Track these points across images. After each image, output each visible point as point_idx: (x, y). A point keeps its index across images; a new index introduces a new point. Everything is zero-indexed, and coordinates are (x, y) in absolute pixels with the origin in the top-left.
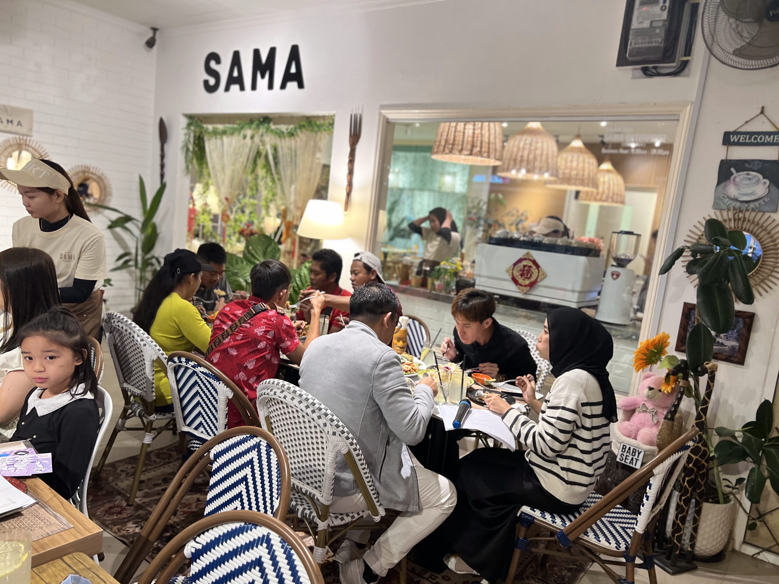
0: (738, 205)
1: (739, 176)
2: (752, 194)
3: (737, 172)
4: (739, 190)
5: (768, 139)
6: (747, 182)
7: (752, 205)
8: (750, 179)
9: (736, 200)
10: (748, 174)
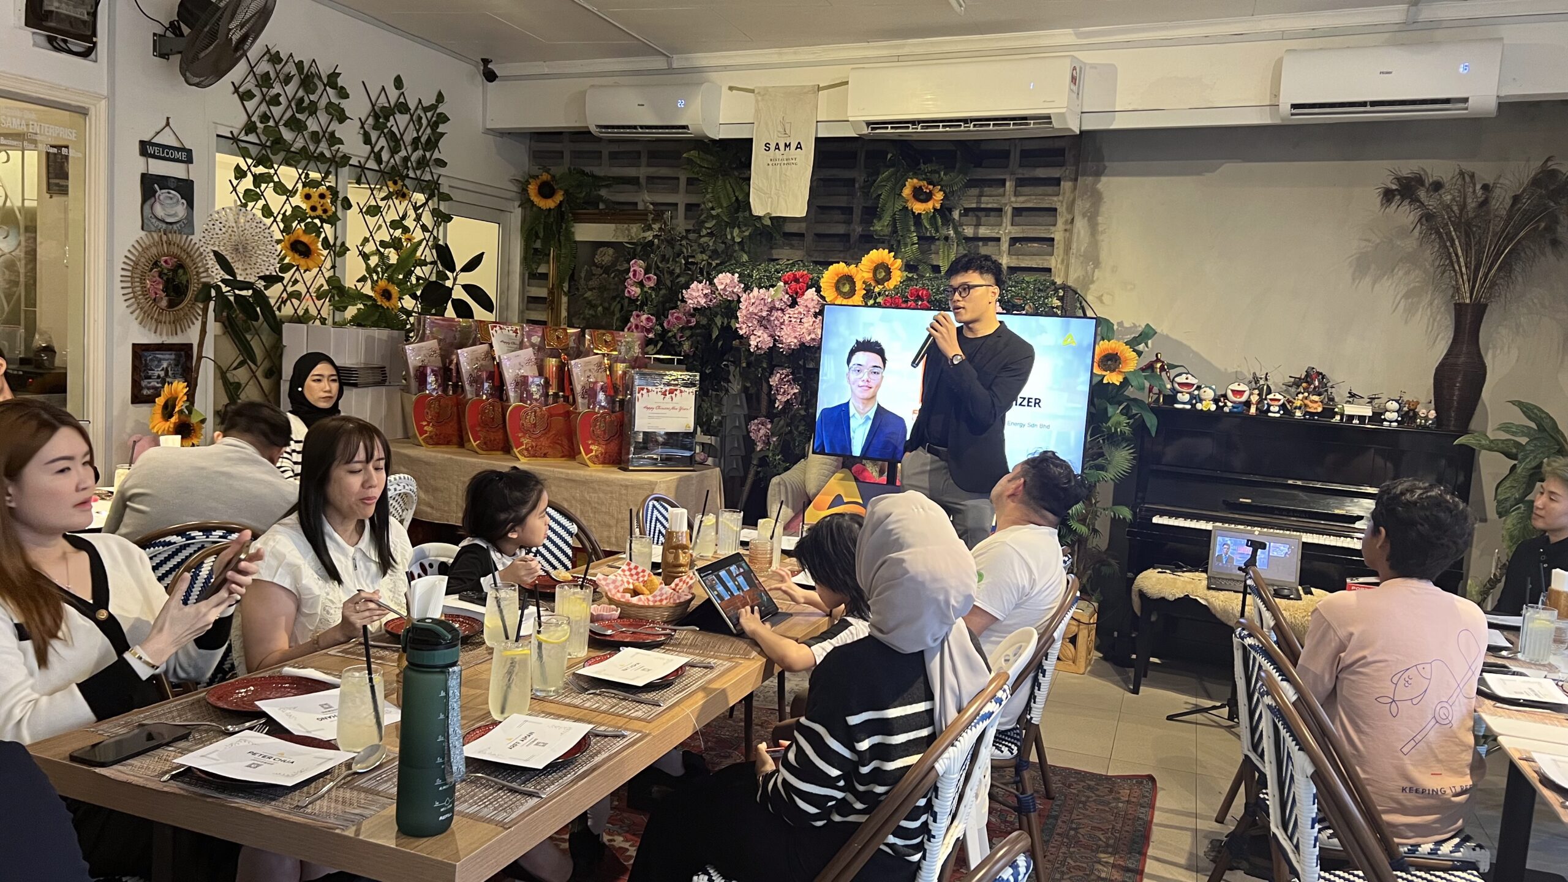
0: (164, 226)
1: (162, 194)
2: (175, 215)
3: (161, 189)
4: (164, 210)
5: (178, 155)
6: (169, 201)
7: (175, 227)
8: (171, 198)
9: (164, 221)
10: (169, 193)
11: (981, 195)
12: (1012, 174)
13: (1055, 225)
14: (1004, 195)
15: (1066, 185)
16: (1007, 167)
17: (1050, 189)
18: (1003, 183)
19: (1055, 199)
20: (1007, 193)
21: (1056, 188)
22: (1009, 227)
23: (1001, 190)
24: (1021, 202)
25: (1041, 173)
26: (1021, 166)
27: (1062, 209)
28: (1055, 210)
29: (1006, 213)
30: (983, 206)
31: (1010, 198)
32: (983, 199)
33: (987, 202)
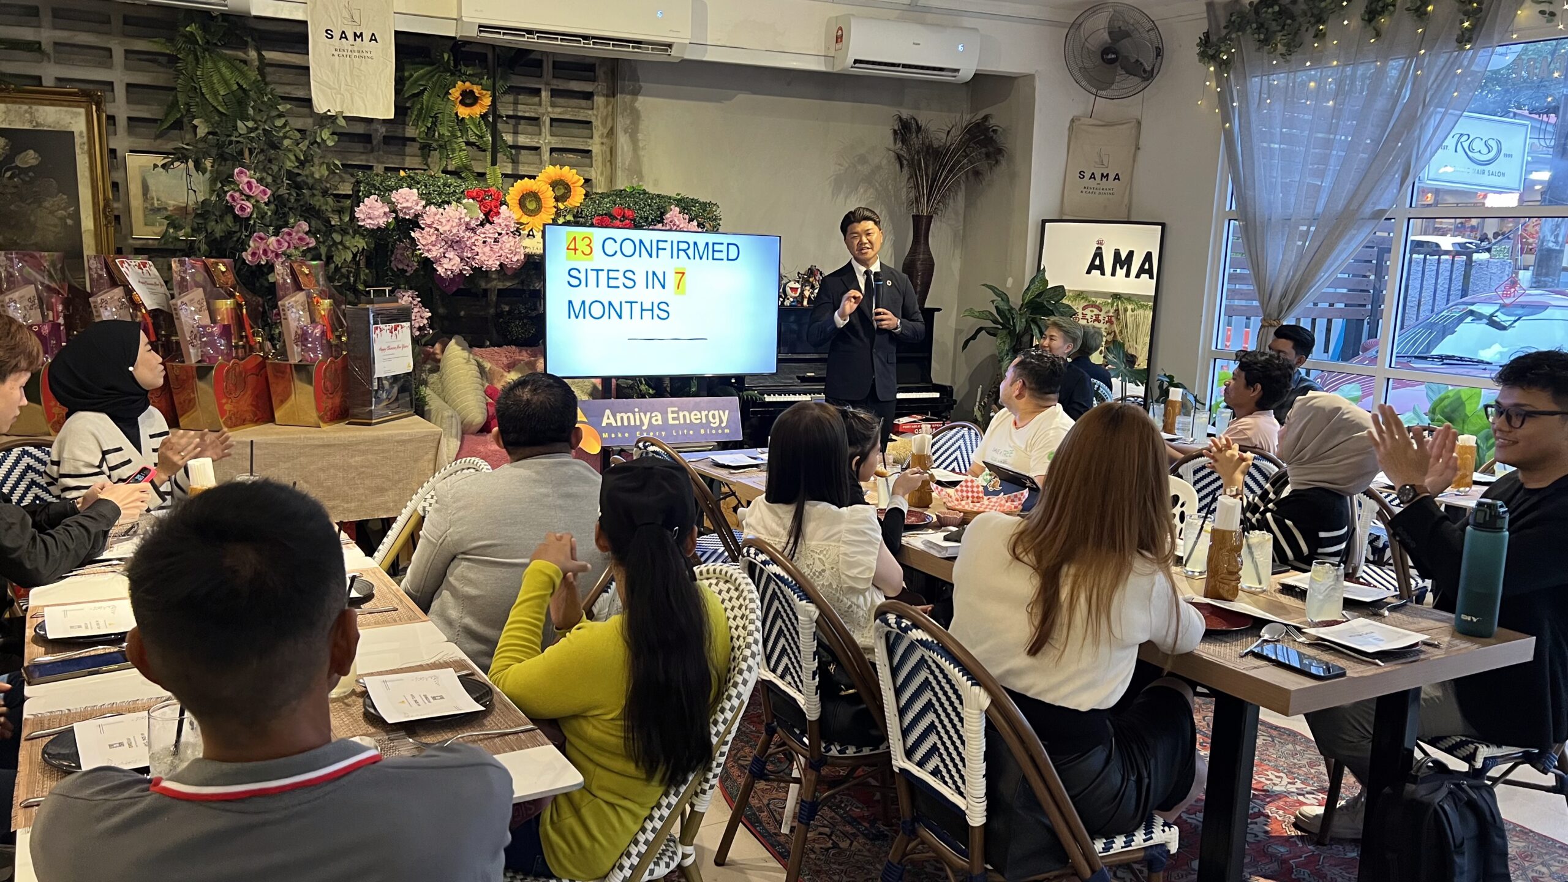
11: (516, 103)
12: (547, 84)
13: (591, 138)
14: (540, 104)
15: (599, 100)
16: (541, 76)
17: (583, 103)
18: (537, 92)
19: (590, 112)
20: (544, 103)
21: (589, 102)
22: (549, 137)
23: (537, 99)
24: (557, 113)
25: (575, 86)
26: (554, 77)
27: (597, 123)
28: (590, 122)
29: (544, 122)
30: (520, 114)
31: (546, 108)
32: (520, 107)
33: (524, 110)
